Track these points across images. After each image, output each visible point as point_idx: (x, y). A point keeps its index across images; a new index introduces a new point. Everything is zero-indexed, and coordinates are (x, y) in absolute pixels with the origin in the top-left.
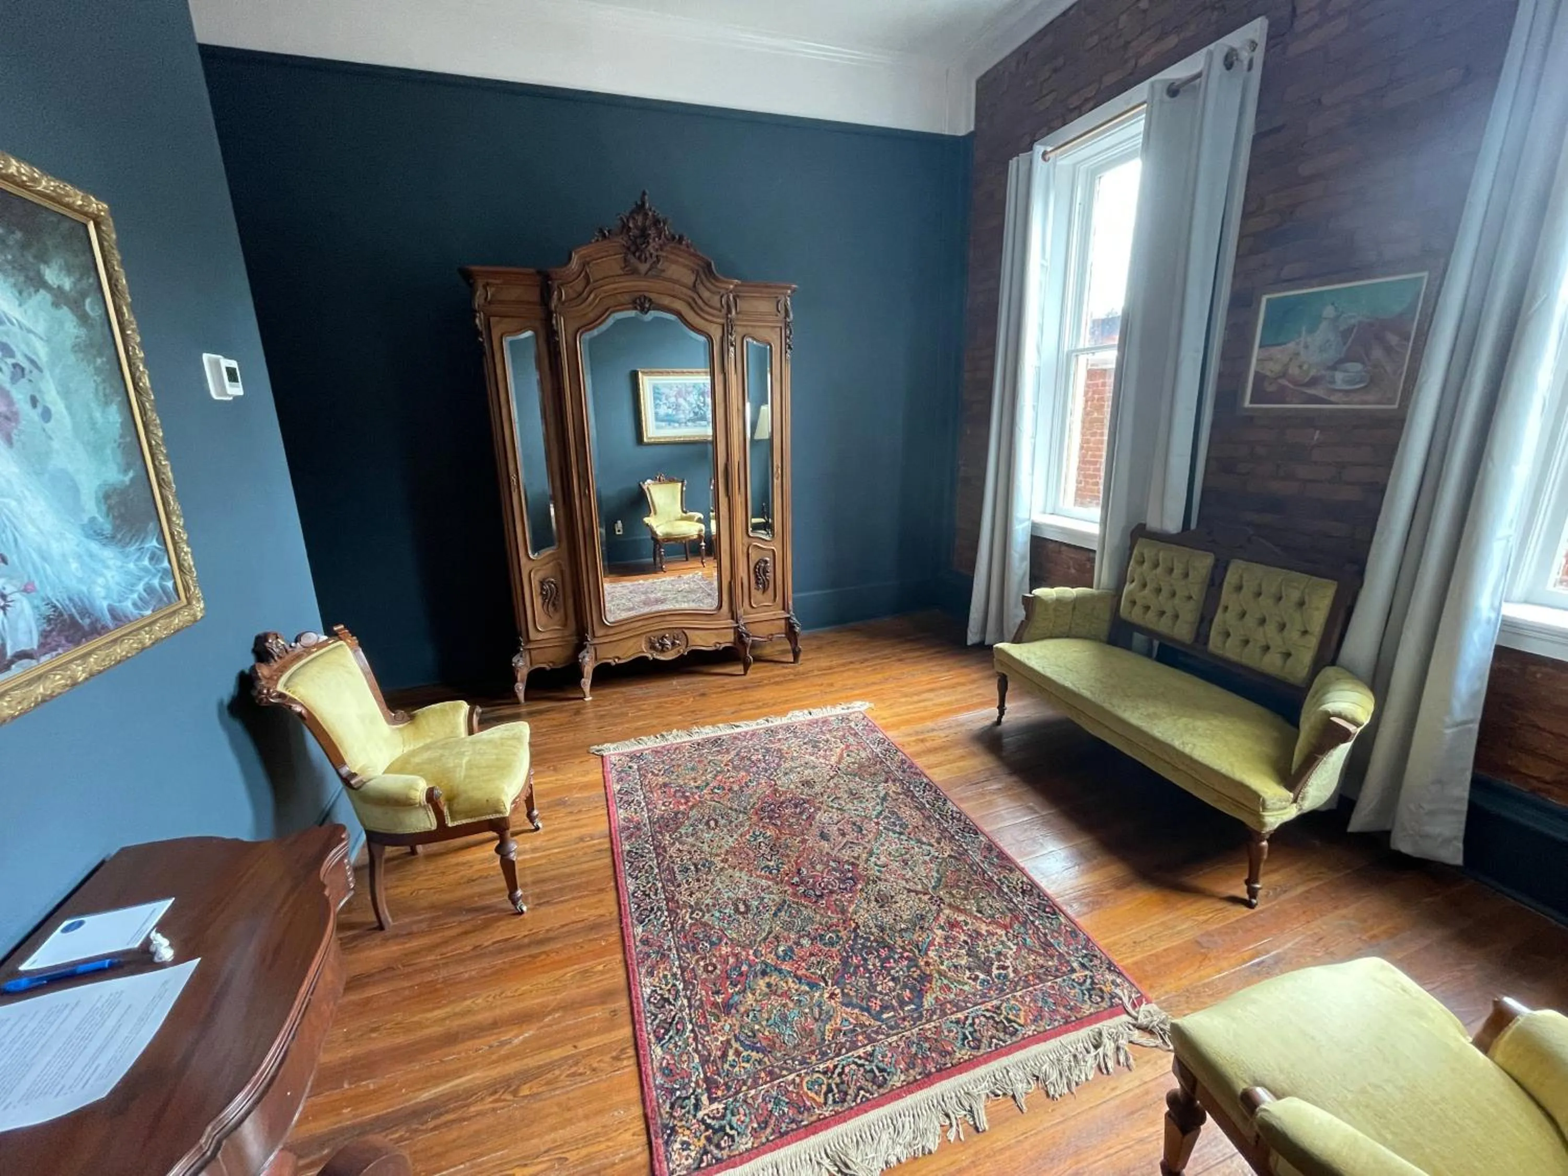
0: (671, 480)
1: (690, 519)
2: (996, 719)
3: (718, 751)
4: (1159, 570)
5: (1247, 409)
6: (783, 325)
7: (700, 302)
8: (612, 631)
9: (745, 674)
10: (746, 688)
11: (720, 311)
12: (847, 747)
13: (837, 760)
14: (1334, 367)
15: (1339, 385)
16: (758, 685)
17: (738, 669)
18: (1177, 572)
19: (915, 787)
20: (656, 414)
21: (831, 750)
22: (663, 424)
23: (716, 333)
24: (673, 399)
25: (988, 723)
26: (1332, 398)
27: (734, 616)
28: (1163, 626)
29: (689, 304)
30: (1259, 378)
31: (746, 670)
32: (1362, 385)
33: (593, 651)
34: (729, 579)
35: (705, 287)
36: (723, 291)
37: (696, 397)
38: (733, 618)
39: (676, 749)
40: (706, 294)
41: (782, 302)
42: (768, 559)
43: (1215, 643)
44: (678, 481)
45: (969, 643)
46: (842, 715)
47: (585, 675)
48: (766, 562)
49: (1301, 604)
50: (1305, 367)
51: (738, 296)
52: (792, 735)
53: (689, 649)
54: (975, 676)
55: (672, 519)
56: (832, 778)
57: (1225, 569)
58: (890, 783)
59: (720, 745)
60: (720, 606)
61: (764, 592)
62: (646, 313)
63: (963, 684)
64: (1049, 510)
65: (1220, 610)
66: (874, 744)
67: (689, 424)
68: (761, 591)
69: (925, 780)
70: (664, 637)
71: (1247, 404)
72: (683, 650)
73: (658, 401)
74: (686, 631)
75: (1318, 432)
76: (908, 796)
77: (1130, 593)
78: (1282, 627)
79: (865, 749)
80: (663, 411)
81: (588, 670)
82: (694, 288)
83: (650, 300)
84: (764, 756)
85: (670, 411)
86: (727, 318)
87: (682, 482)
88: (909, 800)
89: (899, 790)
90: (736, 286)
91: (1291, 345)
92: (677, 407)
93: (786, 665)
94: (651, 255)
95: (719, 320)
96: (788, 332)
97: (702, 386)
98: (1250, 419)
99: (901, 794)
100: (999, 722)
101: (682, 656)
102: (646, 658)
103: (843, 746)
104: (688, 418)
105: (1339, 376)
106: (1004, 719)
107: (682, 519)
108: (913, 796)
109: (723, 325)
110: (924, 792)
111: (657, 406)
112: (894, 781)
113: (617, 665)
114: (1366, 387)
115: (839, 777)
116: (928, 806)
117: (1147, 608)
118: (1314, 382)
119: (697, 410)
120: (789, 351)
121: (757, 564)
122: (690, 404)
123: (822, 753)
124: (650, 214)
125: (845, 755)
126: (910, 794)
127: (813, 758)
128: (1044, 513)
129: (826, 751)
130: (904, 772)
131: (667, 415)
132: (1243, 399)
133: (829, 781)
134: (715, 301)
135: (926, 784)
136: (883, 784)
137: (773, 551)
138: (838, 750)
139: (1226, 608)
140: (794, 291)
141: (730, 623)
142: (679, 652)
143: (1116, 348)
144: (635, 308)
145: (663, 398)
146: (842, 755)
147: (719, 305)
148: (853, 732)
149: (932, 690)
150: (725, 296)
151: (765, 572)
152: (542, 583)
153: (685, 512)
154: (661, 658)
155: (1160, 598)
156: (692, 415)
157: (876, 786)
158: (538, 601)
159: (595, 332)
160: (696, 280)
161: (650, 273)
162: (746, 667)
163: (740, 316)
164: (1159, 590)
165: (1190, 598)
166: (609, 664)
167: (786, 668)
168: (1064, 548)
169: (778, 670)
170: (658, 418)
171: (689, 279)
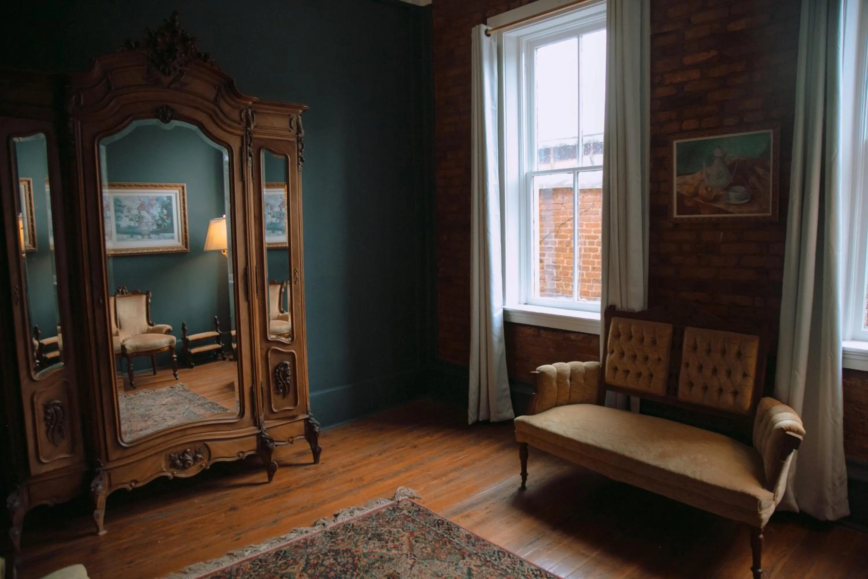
0: (135, 293)
1: (159, 331)
2: (520, 485)
3: (285, 563)
4: (633, 340)
5: (676, 219)
6: (295, 140)
7: (221, 115)
8: (128, 452)
9: (269, 482)
10: (276, 495)
11: (240, 124)
12: (412, 533)
13: (408, 547)
14: (727, 189)
15: (733, 201)
16: (288, 490)
17: (262, 477)
18: (647, 340)
19: (490, 557)
20: (118, 226)
21: (398, 540)
22: (125, 236)
23: (236, 145)
24: (135, 212)
25: (515, 490)
26: (730, 210)
27: (256, 422)
28: (641, 385)
29: (211, 116)
30: (680, 196)
31: (270, 477)
32: (747, 201)
33: (106, 479)
34: (250, 385)
35: (227, 102)
36: (242, 107)
37: (159, 210)
38: (255, 425)
39: (238, 570)
40: (226, 108)
41: (295, 119)
42: (288, 363)
43: (683, 393)
44: (141, 294)
45: (470, 422)
46: (391, 505)
47: (98, 506)
48: (286, 365)
49: (739, 354)
50: (709, 189)
51: (255, 112)
52: (352, 533)
53: (212, 462)
54: (485, 451)
55: (138, 332)
56: (412, 566)
57: (682, 335)
58: (467, 559)
59: (284, 557)
60: (242, 414)
61: (284, 397)
62: (168, 122)
63: (480, 460)
64: (523, 301)
65: (683, 367)
66: (435, 526)
67: (153, 236)
68: (280, 396)
69: (495, 549)
70: (185, 452)
71: (675, 215)
72: (205, 464)
73: (120, 214)
74: (208, 443)
75: (722, 233)
76: (489, 566)
77: (611, 362)
78: (729, 373)
79: (429, 533)
80: (125, 223)
81: (101, 500)
82: (215, 102)
83: (173, 110)
84: (335, 559)
85: (132, 224)
86: (247, 131)
87: (147, 294)
88: (491, 569)
89: (479, 563)
90: (254, 103)
91: (698, 175)
92: (140, 218)
93: (307, 467)
94: (175, 69)
95: (239, 132)
96: (300, 146)
97: (165, 199)
98: (677, 225)
99: (481, 566)
100: (523, 487)
101: (204, 471)
102: (167, 477)
103: (407, 534)
104: (151, 229)
105: (732, 194)
106: (527, 484)
107: (149, 331)
108: (493, 565)
109: (242, 137)
110: (500, 560)
111: (118, 218)
112: (470, 556)
113: (134, 489)
114: (748, 203)
115: (419, 563)
116: (509, 571)
117: (627, 372)
118: (716, 199)
119: (160, 222)
120: (300, 163)
121: (277, 368)
122: (154, 217)
123: (390, 544)
124: (180, 32)
125: (413, 542)
126: (488, 564)
127: (384, 551)
128: (520, 303)
129: (393, 541)
130: (474, 545)
131: (130, 227)
132: (672, 211)
133: (411, 569)
134: (235, 115)
135: (498, 552)
136: (462, 561)
137: (293, 353)
138: (405, 538)
139: (687, 365)
140: (304, 111)
141: (253, 430)
142: (201, 466)
143: (602, 169)
144: (157, 117)
145: (125, 210)
146: (410, 542)
147: (238, 119)
148: (410, 519)
149: (456, 470)
150: (245, 111)
151: (285, 375)
152: (46, 407)
153: (152, 325)
154: (182, 475)
155: (637, 362)
156: (155, 227)
157: (456, 564)
158: (42, 429)
159: (117, 137)
160: (217, 95)
161: (172, 86)
162: (271, 473)
163: (256, 129)
164: (635, 357)
165: (659, 359)
166: (125, 489)
167: (309, 469)
168: (542, 331)
169: (301, 474)
170: (119, 231)
171: (211, 94)
